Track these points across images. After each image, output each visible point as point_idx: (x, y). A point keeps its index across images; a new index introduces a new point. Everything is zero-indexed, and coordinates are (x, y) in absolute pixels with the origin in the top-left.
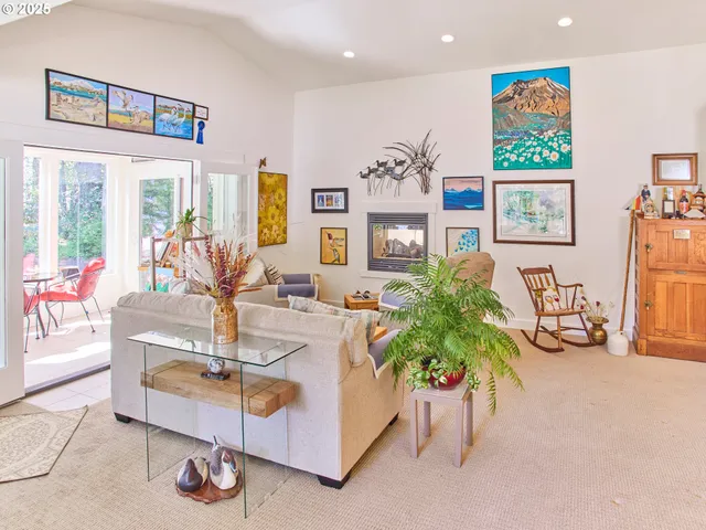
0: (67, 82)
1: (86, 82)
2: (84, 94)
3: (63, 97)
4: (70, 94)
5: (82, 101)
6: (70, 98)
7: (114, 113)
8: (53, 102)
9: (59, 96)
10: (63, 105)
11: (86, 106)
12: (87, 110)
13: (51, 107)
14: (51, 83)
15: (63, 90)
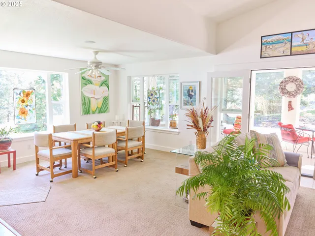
0: (269, 39)
1: (280, 36)
2: (278, 42)
3: (268, 46)
4: (271, 44)
5: (277, 46)
6: (271, 46)
7: (295, 46)
8: (263, 50)
9: (266, 46)
10: (268, 50)
11: (279, 48)
12: (279, 49)
13: (262, 52)
14: (263, 42)
15: (268, 43)
